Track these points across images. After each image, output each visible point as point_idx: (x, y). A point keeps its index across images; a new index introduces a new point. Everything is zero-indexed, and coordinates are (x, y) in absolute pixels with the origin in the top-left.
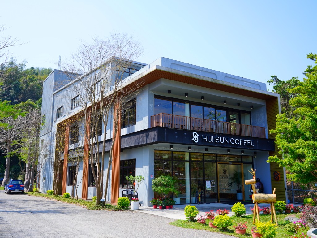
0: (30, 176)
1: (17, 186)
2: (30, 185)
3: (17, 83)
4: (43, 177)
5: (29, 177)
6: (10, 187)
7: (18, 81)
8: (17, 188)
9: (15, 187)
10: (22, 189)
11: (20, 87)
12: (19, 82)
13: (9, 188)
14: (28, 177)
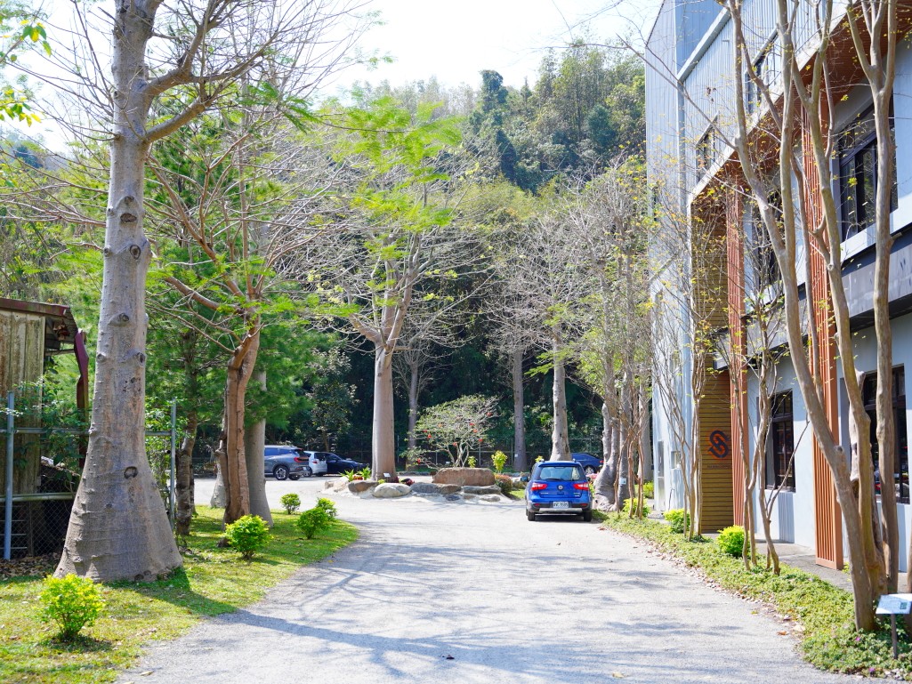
0: (617, 447)
1: (560, 487)
2: (621, 481)
3: (601, 113)
4: (671, 450)
5: (613, 451)
6: (536, 491)
7: (605, 105)
8: (561, 497)
9: (555, 493)
10: (583, 499)
11: (611, 123)
12: (608, 107)
13: (534, 497)
14: (609, 450)
